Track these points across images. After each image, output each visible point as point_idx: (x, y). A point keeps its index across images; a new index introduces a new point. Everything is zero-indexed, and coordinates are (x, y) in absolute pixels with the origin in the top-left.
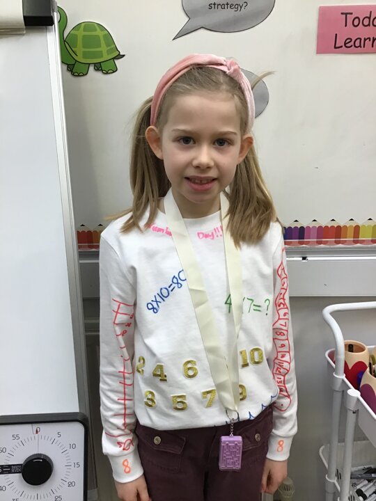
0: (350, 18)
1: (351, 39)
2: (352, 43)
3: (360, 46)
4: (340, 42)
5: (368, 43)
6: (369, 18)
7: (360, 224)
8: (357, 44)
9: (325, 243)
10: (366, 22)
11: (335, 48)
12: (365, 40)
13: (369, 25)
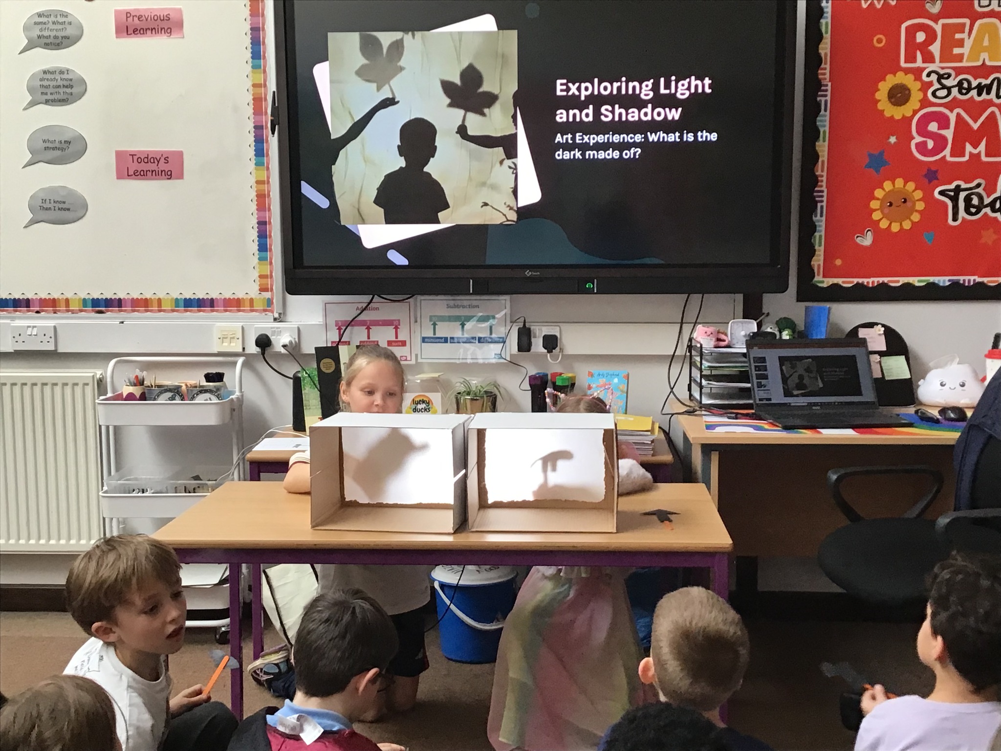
0: (135, 158)
1: (138, 171)
2: (139, 173)
3: (144, 175)
4: (131, 173)
5: (149, 174)
6: (148, 158)
7: (161, 297)
8: (142, 173)
9: (138, 311)
10: (146, 160)
11: (128, 176)
12: (147, 171)
13: (148, 162)
